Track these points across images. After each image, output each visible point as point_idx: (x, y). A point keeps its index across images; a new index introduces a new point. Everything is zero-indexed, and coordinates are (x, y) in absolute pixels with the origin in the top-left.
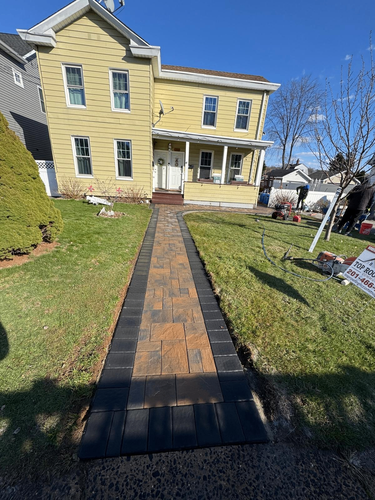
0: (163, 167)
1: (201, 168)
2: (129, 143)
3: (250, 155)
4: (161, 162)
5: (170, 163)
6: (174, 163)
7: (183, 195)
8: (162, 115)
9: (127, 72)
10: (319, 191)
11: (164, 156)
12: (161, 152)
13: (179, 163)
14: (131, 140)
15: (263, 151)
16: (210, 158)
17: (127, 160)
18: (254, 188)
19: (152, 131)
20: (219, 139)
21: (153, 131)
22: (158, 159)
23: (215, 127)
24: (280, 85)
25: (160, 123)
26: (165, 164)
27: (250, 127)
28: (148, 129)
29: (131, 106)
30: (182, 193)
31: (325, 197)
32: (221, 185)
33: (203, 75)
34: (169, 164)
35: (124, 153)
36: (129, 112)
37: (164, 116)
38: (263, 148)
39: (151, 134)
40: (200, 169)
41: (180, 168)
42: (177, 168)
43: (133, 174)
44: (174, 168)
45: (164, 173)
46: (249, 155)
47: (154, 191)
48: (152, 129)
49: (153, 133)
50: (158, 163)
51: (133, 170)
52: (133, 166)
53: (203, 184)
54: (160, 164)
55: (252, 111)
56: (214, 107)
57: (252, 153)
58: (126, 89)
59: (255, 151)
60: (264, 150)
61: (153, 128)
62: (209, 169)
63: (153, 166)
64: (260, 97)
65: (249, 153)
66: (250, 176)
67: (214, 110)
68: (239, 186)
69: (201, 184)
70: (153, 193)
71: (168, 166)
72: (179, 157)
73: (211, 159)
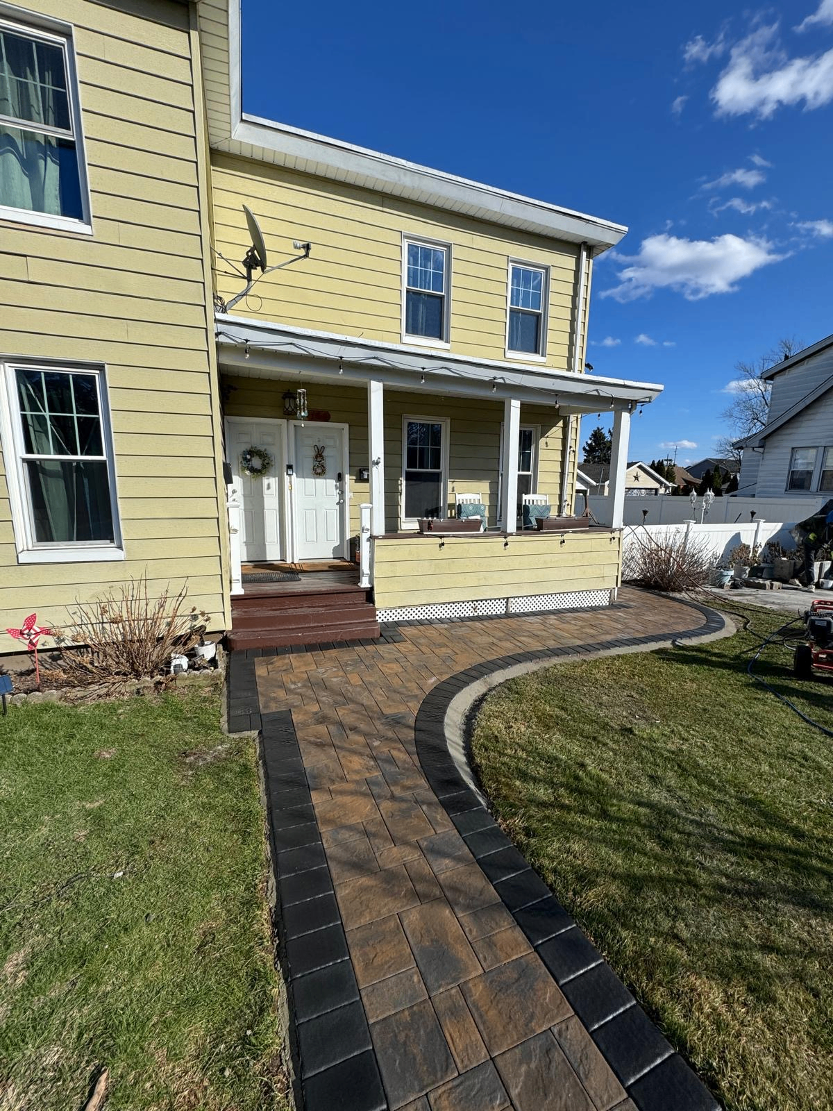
0: (266, 481)
1: (409, 477)
2: (91, 380)
3: (556, 431)
4: (257, 462)
5: (293, 463)
6: (309, 463)
7: (369, 594)
8: (256, 273)
9: (63, 40)
10: (725, 522)
11: (270, 439)
12: (257, 424)
13: (329, 463)
14: (101, 367)
15: (625, 416)
16: (436, 440)
17: (86, 463)
18: (611, 536)
19: (213, 328)
20: (498, 374)
21: (222, 327)
22: (245, 453)
23: (447, 342)
24: (626, 229)
25: (253, 303)
26: (272, 470)
27: (550, 348)
28: (195, 317)
29: (95, 204)
30: (365, 583)
31: (737, 536)
32: (509, 539)
33: (403, 162)
34: (290, 467)
35: (63, 426)
36: (84, 229)
37: (266, 277)
38: (629, 405)
39: (212, 340)
40: (406, 480)
41: (332, 483)
42: (320, 482)
43: (125, 530)
44: (311, 482)
45: (270, 501)
46: (554, 429)
47: (238, 590)
48: (217, 321)
49: (222, 339)
50: (244, 469)
51: (124, 510)
52: (123, 488)
53: (444, 540)
54: (253, 470)
55: (553, 298)
56: (438, 279)
57: (561, 424)
58: (63, 122)
59: (572, 418)
60: (630, 411)
61: (220, 316)
62: (436, 478)
63: (228, 480)
64: (570, 262)
65: (554, 425)
66: (561, 496)
67: (438, 286)
68: (566, 536)
69: (439, 541)
70: (234, 599)
71: (286, 478)
72: (329, 443)
73: (439, 444)
